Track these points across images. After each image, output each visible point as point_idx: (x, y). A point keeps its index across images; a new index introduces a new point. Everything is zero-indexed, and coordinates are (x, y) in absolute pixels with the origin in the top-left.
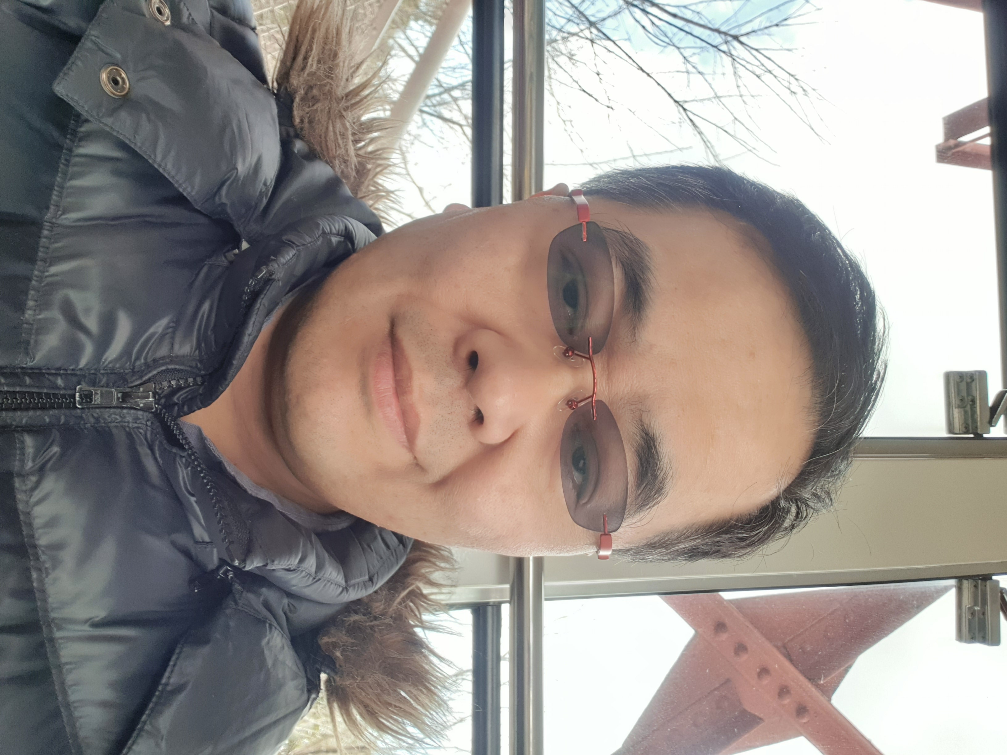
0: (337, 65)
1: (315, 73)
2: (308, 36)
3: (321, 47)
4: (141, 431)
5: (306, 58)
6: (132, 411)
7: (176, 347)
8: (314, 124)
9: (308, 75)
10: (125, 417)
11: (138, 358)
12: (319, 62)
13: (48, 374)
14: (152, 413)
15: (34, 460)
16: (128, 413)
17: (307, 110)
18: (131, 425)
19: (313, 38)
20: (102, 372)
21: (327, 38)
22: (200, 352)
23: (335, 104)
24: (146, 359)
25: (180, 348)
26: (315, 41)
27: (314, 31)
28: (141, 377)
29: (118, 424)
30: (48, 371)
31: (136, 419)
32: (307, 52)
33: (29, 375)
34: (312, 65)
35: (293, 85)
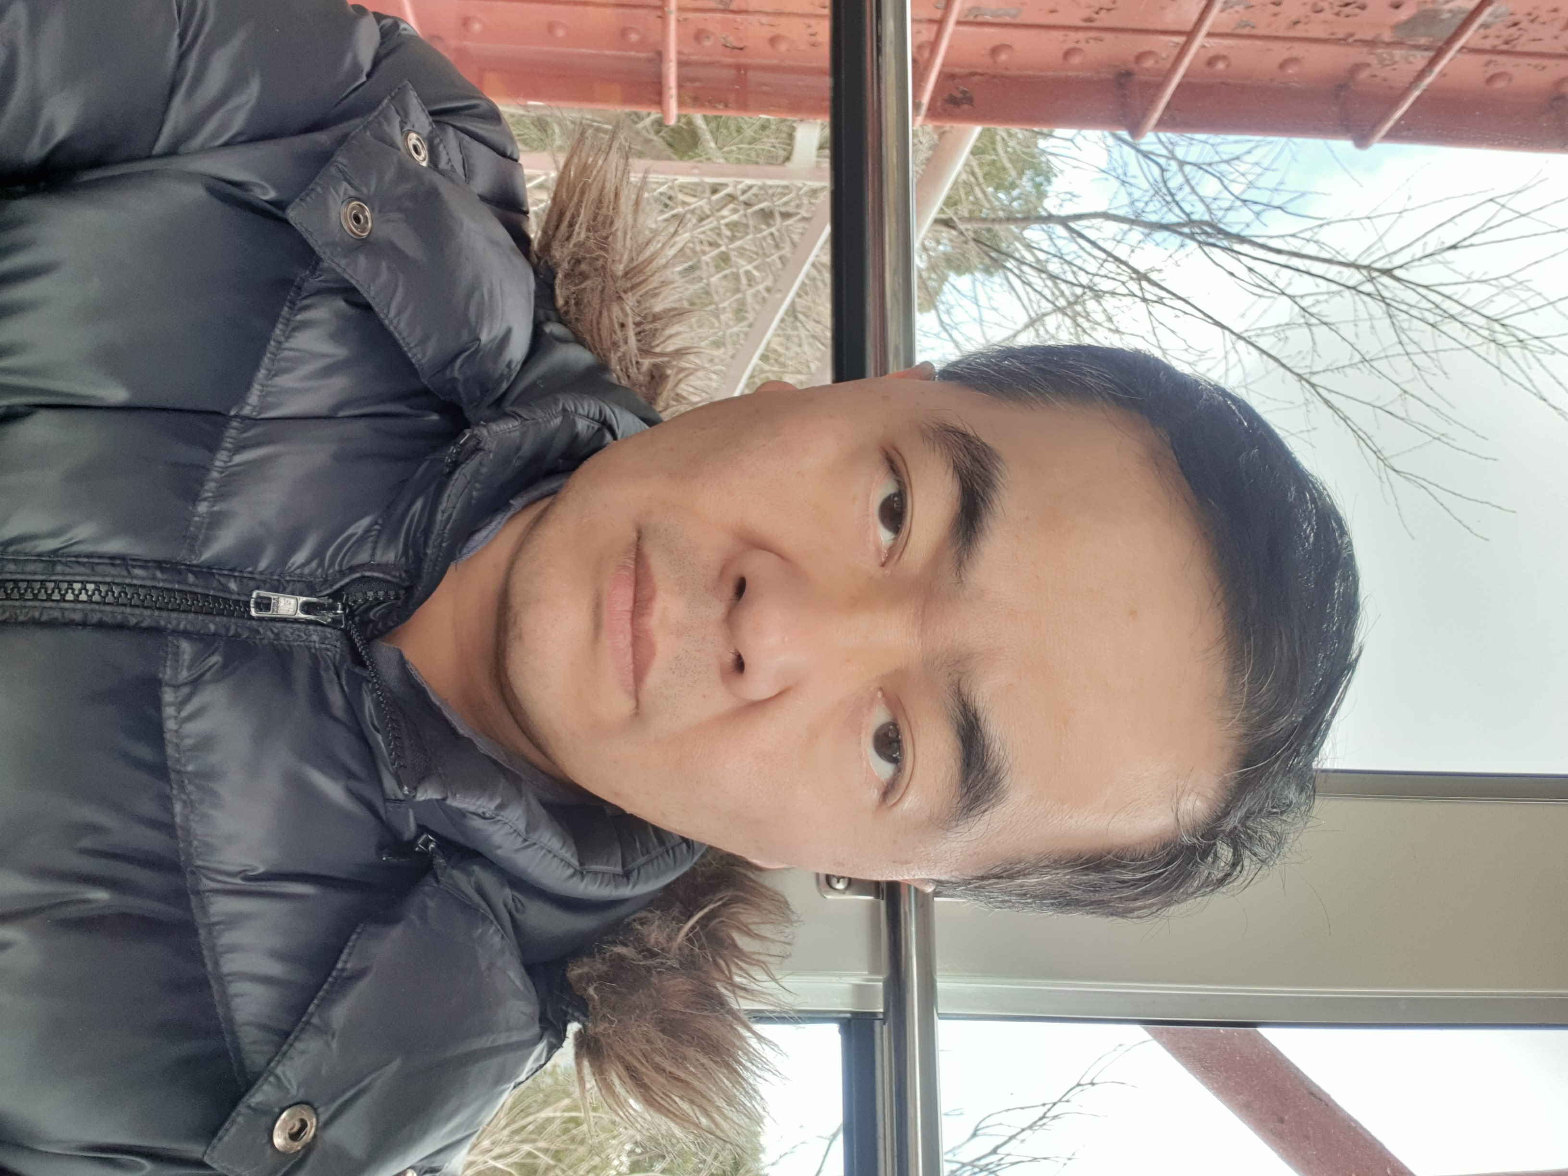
0: (614, 234)
1: (584, 243)
2: (575, 199)
3: (591, 212)
4: (329, 653)
5: (571, 225)
6: (319, 628)
7: (379, 553)
8: (582, 307)
9: (575, 245)
10: (310, 635)
11: (329, 567)
12: (588, 230)
13: (220, 575)
14: (341, 629)
15: (189, 668)
16: (315, 631)
17: (573, 289)
18: (317, 645)
19: (582, 202)
20: (288, 578)
21: (600, 201)
22: (407, 559)
23: (611, 283)
24: (340, 565)
25: (383, 554)
26: (584, 205)
27: (583, 193)
28: (331, 586)
29: (302, 644)
30: (220, 572)
31: (323, 640)
32: (573, 217)
33: (195, 574)
34: (579, 234)
35: (554, 257)
